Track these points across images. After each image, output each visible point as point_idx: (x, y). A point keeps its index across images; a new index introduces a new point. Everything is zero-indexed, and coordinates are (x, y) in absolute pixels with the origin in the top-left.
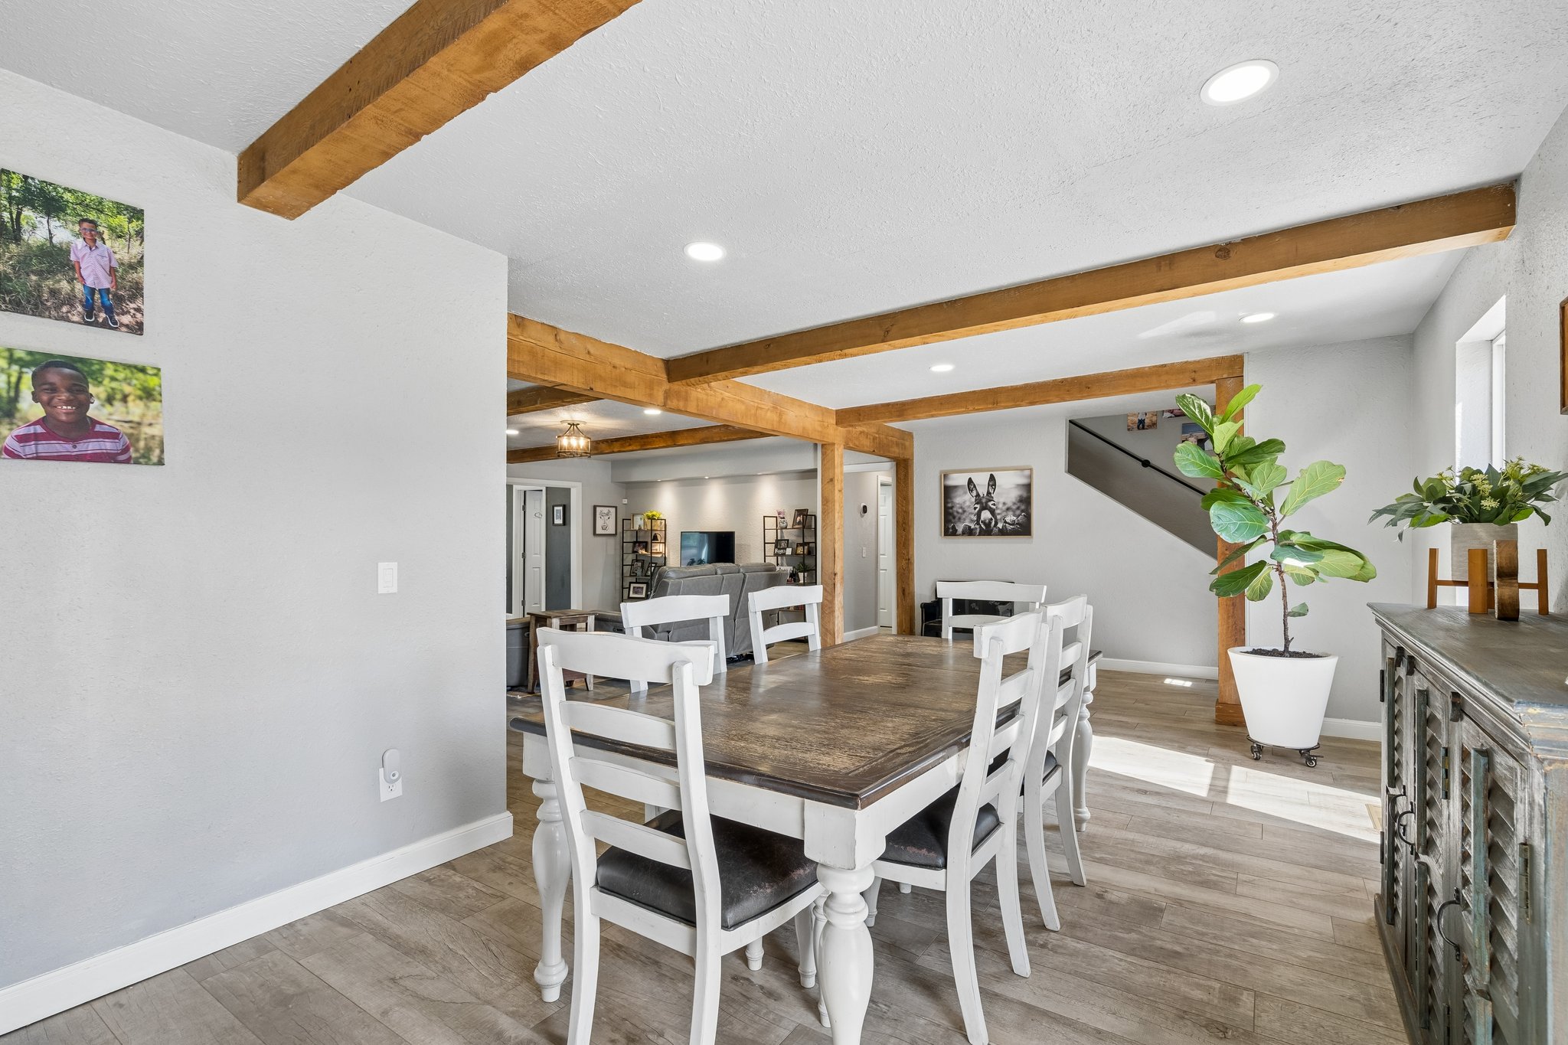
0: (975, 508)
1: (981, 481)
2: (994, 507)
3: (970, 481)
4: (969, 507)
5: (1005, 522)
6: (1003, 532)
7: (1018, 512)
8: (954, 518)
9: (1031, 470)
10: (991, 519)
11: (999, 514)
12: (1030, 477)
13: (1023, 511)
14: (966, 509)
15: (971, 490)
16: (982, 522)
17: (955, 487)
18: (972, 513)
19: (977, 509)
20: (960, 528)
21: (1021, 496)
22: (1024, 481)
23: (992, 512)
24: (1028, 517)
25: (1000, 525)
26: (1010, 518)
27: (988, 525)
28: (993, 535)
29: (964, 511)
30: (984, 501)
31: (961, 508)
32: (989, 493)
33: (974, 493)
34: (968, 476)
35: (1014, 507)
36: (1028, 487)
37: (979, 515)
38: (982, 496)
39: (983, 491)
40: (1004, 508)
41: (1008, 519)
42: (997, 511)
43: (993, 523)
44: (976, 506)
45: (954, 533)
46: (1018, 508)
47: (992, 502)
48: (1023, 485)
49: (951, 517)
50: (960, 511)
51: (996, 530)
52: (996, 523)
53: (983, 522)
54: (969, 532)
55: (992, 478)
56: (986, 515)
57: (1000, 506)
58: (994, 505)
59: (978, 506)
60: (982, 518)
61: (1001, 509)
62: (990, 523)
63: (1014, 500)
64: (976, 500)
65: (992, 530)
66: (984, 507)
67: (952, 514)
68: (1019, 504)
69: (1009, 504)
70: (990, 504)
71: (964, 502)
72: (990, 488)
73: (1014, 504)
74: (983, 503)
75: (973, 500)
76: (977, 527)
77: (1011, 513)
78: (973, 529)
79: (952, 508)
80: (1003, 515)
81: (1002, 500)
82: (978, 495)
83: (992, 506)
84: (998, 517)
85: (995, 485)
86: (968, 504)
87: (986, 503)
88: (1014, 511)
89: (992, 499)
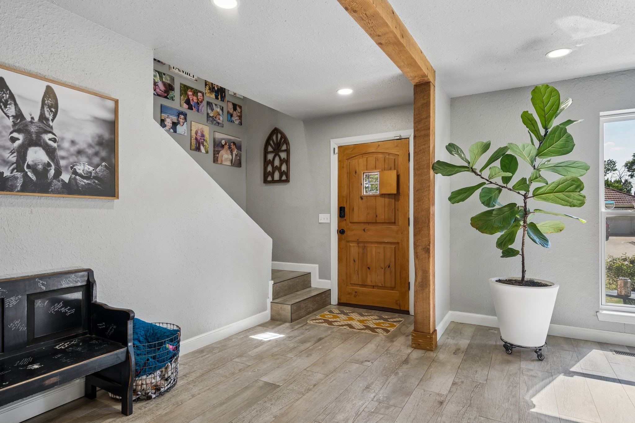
0: (13, 140)
1: (27, 93)
2: (55, 145)
5: (75, 173)
6: (71, 190)
7: (96, 160)
9: (117, 102)
10: (49, 165)
11: (63, 158)
12: (116, 111)
13: (103, 160)
16: (29, 166)
19: (17, 143)
21: (100, 137)
22: (108, 116)
23: (50, 152)
24: (112, 170)
25: (65, 177)
26: (83, 167)
27: (42, 173)
28: (53, 192)
30: (33, 129)
32: (43, 117)
33: (11, 111)
35: (90, 151)
36: (111, 126)
37: (22, 153)
38: (28, 119)
39: (30, 111)
40: (73, 149)
41: (80, 169)
42: (60, 153)
43: (52, 172)
44: (15, 135)
46: (96, 154)
47: (50, 136)
48: (104, 121)
51: (56, 184)
52: (58, 173)
53: (33, 168)
55: (49, 93)
56: (37, 156)
57: (66, 145)
58: (55, 141)
59: (21, 137)
60: (29, 160)
61: (68, 150)
62: (45, 171)
63: (90, 140)
64: (15, 124)
65: (50, 184)
66: (33, 142)
68: (97, 148)
69: (82, 145)
70: (47, 137)
72: (46, 109)
73: (90, 146)
74: (31, 133)
75: (9, 122)
76: (19, 175)
77: (84, 159)
78: (7, 179)
80: (73, 159)
81: (69, 136)
82: (19, 115)
83: (51, 143)
84: (63, 163)
85: (56, 106)
87: (39, 134)
88: (89, 157)
89: (49, 129)
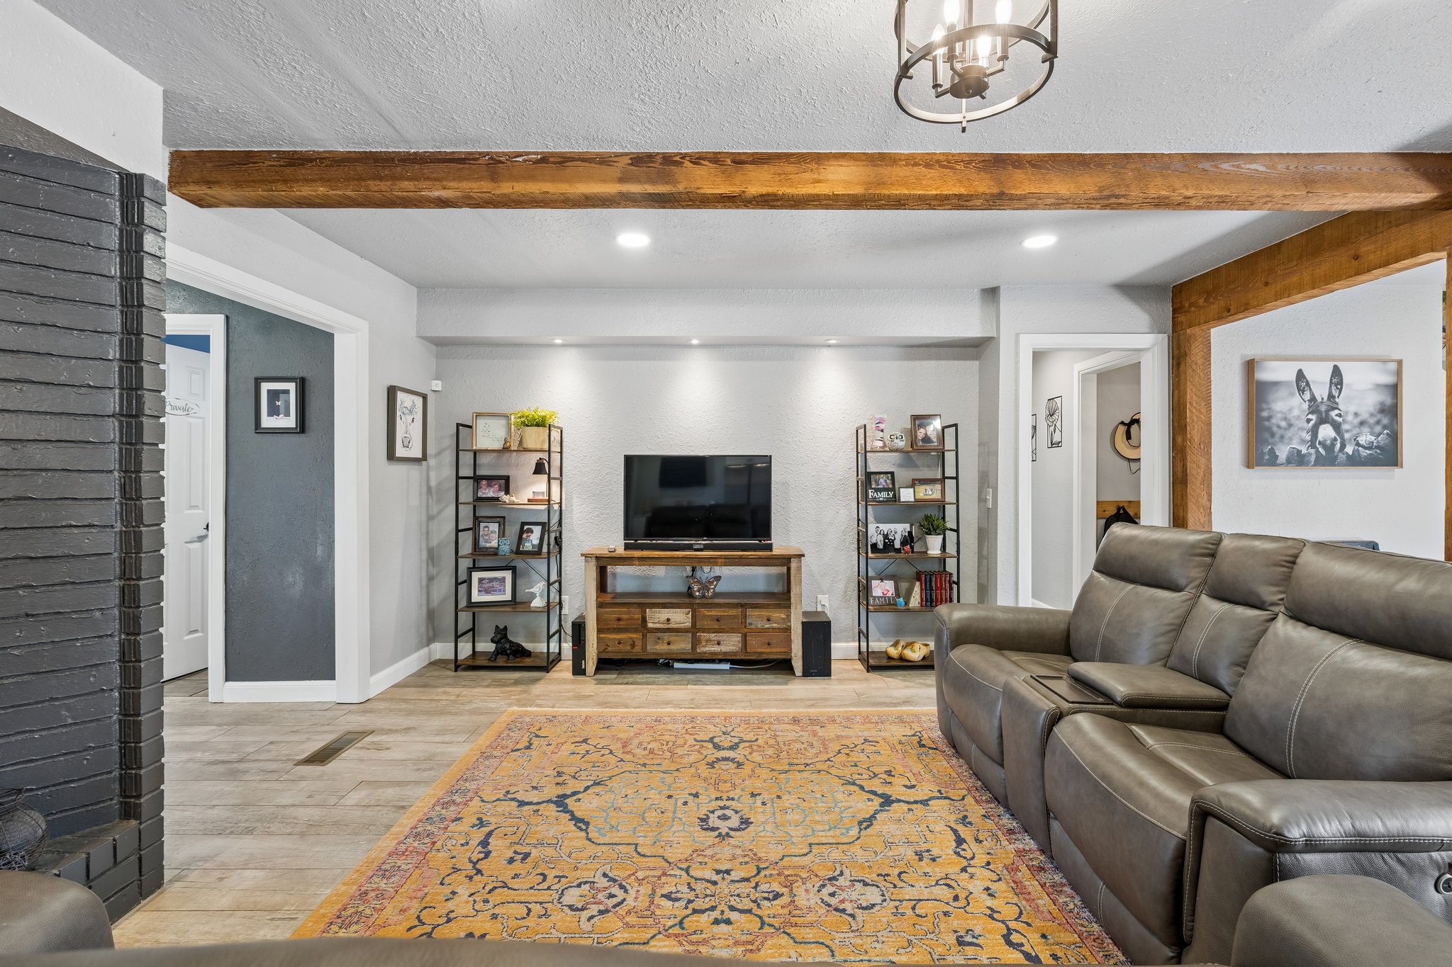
0: (1309, 421)
1: (1319, 375)
2: (1340, 420)
3: (1300, 375)
4: (1298, 418)
5: (1358, 444)
6: (1354, 461)
7: (1378, 429)
8: (1273, 435)
9: (1400, 363)
10: (1335, 439)
11: (1347, 431)
12: (1399, 373)
13: (1385, 427)
14: (1293, 421)
15: (1301, 391)
16: (1320, 443)
17: (1276, 384)
18: (1302, 429)
19: (1312, 423)
20: (1283, 452)
21: (1382, 404)
22: (1390, 379)
23: (1337, 427)
24: (1395, 437)
25: (1349, 449)
26: (1365, 438)
27: (1329, 448)
28: (1339, 465)
29: (1290, 425)
30: (1323, 408)
31: (1285, 419)
32: (1331, 396)
33: (1307, 396)
34: (1296, 366)
35: (1372, 421)
36: (1395, 389)
37: (1314, 432)
38: (1319, 400)
39: (1321, 392)
40: (1356, 421)
41: (1362, 440)
42: (1345, 427)
43: (1338, 446)
44: (1310, 416)
45: (1273, 461)
46: (1378, 422)
47: (1337, 412)
48: (1386, 386)
49: (1267, 435)
50: (1283, 424)
51: (1342, 457)
52: (1343, 446)
53: (1322, 444)
54: (1298, 460)
55: (1336, 372)
56: (1326, 432)
57: (1350, 418)
58: (1340, 415)
59: (1313, 417)
60: (1320, 437)
61: (1351, 423)
62: (1333, 445)
63: (1372, 409)
64: (1310, 407)
65: (1336, 457)
66: (1323, 420)
67: (1269, 429)
68: (1379, 416)
69: (1364, 415)
70: (1333, 414)
71: (1290, 410)
72: (1333, 387)
73: (1372, 415)
74: (1322, 413)
75: (1306, 406)
76: (1312, 451)
77: (1366, 430)
78: (1304, 456)
79: (1269, 418)
80: (1355, 432)
81: (1352, 409)
82: (1313, 399)
83: (1337, 418)
84: (1347, 436)
85: (1341, 383)
86: (1296, 412)
87: (1327, 411)
88: (1371, 427)
89: (1336, 406)
